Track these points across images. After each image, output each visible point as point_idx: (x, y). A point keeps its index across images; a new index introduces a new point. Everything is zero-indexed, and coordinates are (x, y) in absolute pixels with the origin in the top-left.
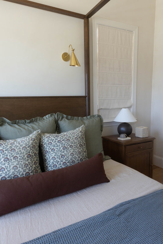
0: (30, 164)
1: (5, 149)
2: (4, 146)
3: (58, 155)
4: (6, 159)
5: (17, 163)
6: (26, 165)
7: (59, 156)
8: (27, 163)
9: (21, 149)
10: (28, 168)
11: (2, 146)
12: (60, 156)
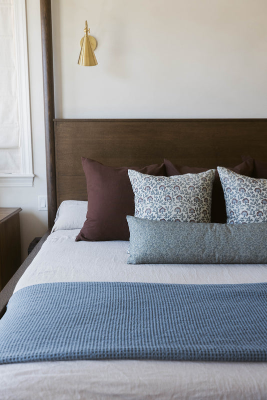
0: (197, 211)
1: (167, 185)
2: (165, 182)
3: (252, 210)
4: (168, 198)
5: (180, 204)
6: (192, 211)
7: (254, 212)
8: (193, 207)
9: (187, 188)
10: (194, 214)
11: (164, 181)
12: (256, 212)
